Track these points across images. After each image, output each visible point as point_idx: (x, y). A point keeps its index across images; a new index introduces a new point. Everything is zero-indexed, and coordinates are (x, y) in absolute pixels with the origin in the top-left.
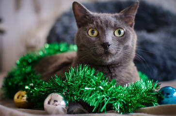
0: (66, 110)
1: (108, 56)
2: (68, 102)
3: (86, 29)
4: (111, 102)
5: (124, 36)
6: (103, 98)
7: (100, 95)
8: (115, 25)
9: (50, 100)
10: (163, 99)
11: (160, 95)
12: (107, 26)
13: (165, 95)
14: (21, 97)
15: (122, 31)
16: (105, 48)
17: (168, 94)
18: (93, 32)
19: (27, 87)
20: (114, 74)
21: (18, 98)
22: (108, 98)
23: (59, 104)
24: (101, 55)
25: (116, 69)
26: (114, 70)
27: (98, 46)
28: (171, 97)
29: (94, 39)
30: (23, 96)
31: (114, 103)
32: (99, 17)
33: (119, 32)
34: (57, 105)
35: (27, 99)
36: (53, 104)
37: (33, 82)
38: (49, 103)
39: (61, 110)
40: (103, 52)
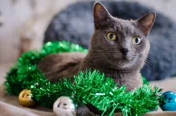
0: (75, 113)
1: (124, 62)
2: (77, 106)
3: (106, 32)
4: (119, 107)
5: (141, 45)
6: (112, 103)
7: (110, 100)
8: (135, 33)
9: (60, 103)
10: (165, 104)
11: (163, 99)
12: (127, 33)
13: (168, 100)
14: (26, 95)
15: (139, 39)
16: (123, 54)
17: (170, 99)
18: (111, 36)
19: (32, 87)
20: (123, 80)
21: (23, 96)
22: (117, 103)
23: (68, 108)
24: (118, 60)
25: (125, 74)
26: (123, 75)
27: (117, 51)
28: (173, 102)
29: (112, 43)
30: (28, 95)
31: (123, 108)
32: (120, 23)
33: (137, 41)
34: (66, 108)
35: (32, 98)
36: (63, 107)
37: (38, 81)
38: (59, 106)
39: (70, 114)
40: (120, 57)
